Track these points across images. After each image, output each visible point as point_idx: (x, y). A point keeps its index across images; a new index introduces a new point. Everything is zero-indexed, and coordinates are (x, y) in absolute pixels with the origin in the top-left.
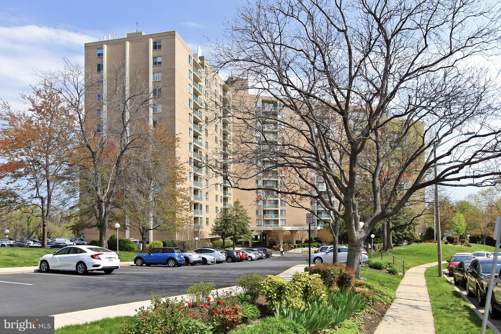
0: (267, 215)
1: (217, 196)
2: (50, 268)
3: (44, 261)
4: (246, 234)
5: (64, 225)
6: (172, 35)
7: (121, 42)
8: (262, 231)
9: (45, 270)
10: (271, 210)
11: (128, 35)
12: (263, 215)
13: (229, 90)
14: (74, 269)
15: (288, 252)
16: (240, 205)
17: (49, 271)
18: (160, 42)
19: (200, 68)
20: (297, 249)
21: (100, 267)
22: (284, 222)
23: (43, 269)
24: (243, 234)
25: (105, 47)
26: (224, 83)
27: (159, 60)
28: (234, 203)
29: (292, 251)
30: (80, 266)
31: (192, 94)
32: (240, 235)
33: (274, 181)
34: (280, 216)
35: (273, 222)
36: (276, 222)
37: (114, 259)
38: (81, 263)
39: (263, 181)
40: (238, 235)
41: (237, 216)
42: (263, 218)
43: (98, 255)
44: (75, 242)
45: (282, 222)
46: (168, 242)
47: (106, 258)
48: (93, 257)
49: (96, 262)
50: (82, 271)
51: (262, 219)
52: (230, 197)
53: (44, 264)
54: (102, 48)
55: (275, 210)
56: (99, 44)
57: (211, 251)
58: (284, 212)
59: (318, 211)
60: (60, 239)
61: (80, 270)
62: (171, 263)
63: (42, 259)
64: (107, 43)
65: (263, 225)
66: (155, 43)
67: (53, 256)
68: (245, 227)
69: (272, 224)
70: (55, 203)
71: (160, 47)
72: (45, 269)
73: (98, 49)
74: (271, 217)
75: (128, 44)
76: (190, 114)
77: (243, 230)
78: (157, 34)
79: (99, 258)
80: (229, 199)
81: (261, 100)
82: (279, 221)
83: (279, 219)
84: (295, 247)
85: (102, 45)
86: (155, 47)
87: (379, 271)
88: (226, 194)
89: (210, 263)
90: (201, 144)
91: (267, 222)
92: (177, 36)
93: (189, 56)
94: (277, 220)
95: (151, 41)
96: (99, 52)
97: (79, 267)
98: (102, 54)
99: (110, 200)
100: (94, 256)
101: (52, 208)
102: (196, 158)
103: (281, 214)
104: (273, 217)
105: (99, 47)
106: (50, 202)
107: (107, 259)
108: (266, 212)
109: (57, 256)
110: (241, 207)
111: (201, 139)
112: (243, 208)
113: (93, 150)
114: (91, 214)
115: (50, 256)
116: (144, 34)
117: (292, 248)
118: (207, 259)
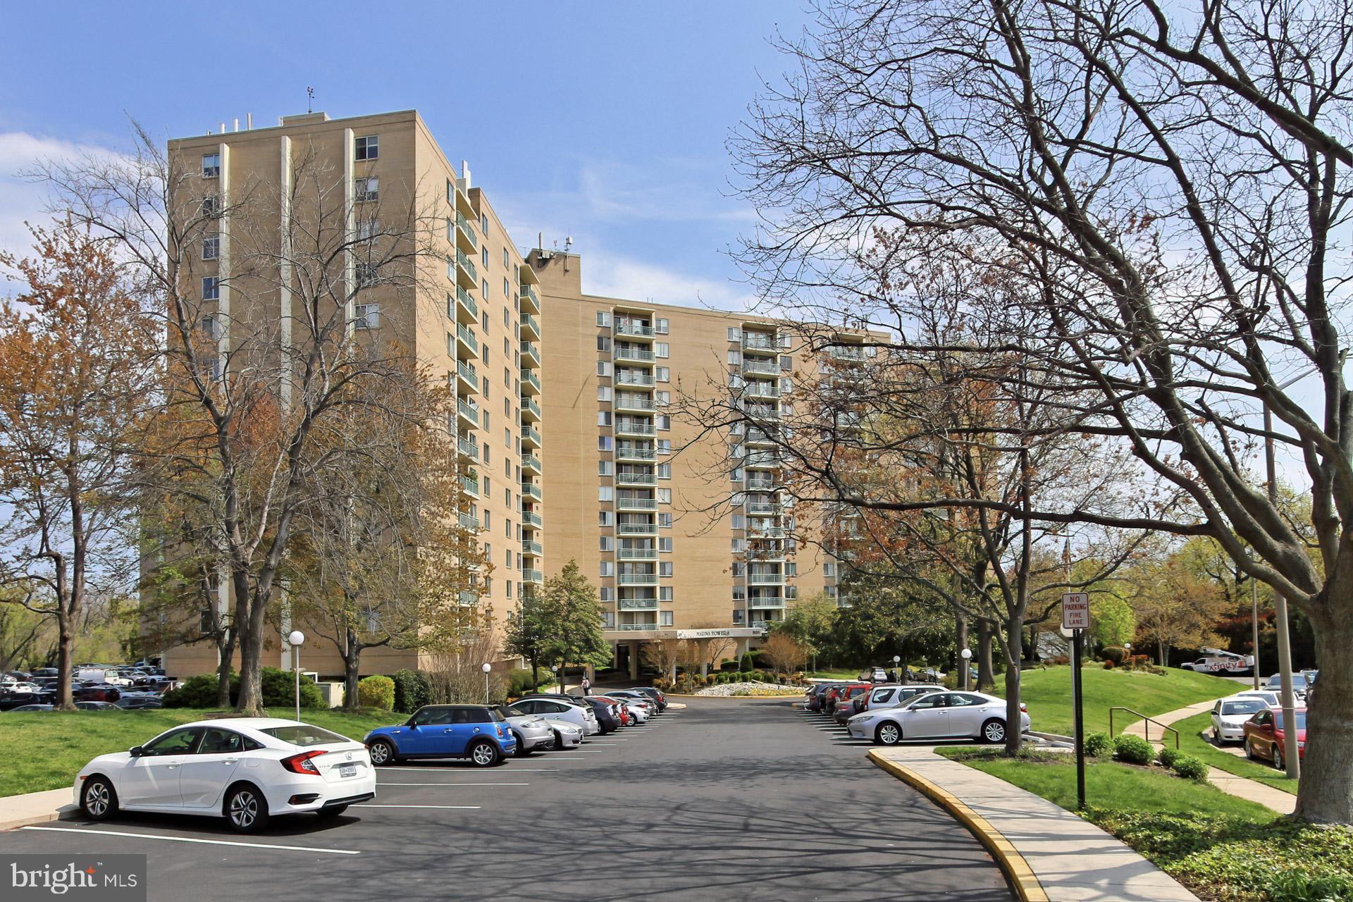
0: (628, 601)
1: (509, 552)
2: (121, 806)
3: (97, 779)
4: (595, 651)
5: (94, 632)
6: (408, 120)
7: (270, 138)
8: (617, 642)
9: (100, 812)
10: (636, 588)
11: (286, 120)
12: (619, 602)
13: (535, 282)
14: (217, 811)
15: (696, 695)
16: (579, 574)
17: (116, 816)
18: (374, 139)
19: (472, 218)
20: (717, 687)
21: (318, 804)
22: (669, 618)
23: (93, 807)
24: (587, 653)
25: (226, 150)
26: (524, 264)
27: (373, 186)
28: (564, 571)
29: (705, 692)
30: (238, 798)
31: (455, 283)
32: (581, 653)
33: (644, 514)
34: (659, 604)
35: (641, 618)
36: (651, 617)
37: (359, 768)
38: (243, 787)
39: (619, 515)
40: (576, 653)
41: (570, 603)
42: (619, 608)
43: (307, 756)
44: (132, 677)
45: (663, 617)
46: (407, 679)
47: (335, 766)
48: (289, 764)
49: (304, 783)
50: (248, 819)
51: (616, 610)
52: (538, 554)
53: (97, 788)
54: (217, 154)
55: (647, 588)
56: (208, 142)
57: (559, 705)
58: (668, 592)
59: (750, 588)
60: (91, 671)
61: (238, 816)
62: (482, 755)
63: (87, 771)
64: (231, 139)
65: (619, 626)
66: (360, 142)
67: (133, 762)
68: (594, 632)
69: (640, 622)
70: (96, 572)
71: (374, 152)
72: (102, 808)
73: (206, 156)
74: (636, 605)
75: (288, 143)
76: (449, 335)
77: (587, 641)
78: (367, 118)
79: (313, 768)
80: (535, 559)
81: (612, 309)
82: (658, 614)
83: (658, 610)
84: (710, 682)
85: (217, 145)
86: (361, 154)
87: (1141, 768)
88: (529, 548)
89: (571, 745)
90: (473, 414)
91: (628, 617)
92: (421, 124)
93: (448, 182)
94: (653, 614)
95: (351, 136)
96: (209, 163)
97: (237, 804)
98: (217, 169)
99: (273, 562)
100: (294, 763)
101: (87, 586)
102: (463, 452)
103: (663, 596)
104: (644, 604)
105: (208, 150)
106: (83, 571)
107: (337, 770)
108: (627, 594)
109: (146, 761)
110: (582, 579)
111: (474, 402)
112: (586, 583)
113: (221, 410)
114: (194, 603)
115: (121, 759)
116: (328, 118)
117: (703, 685)
118: (563, 733)
